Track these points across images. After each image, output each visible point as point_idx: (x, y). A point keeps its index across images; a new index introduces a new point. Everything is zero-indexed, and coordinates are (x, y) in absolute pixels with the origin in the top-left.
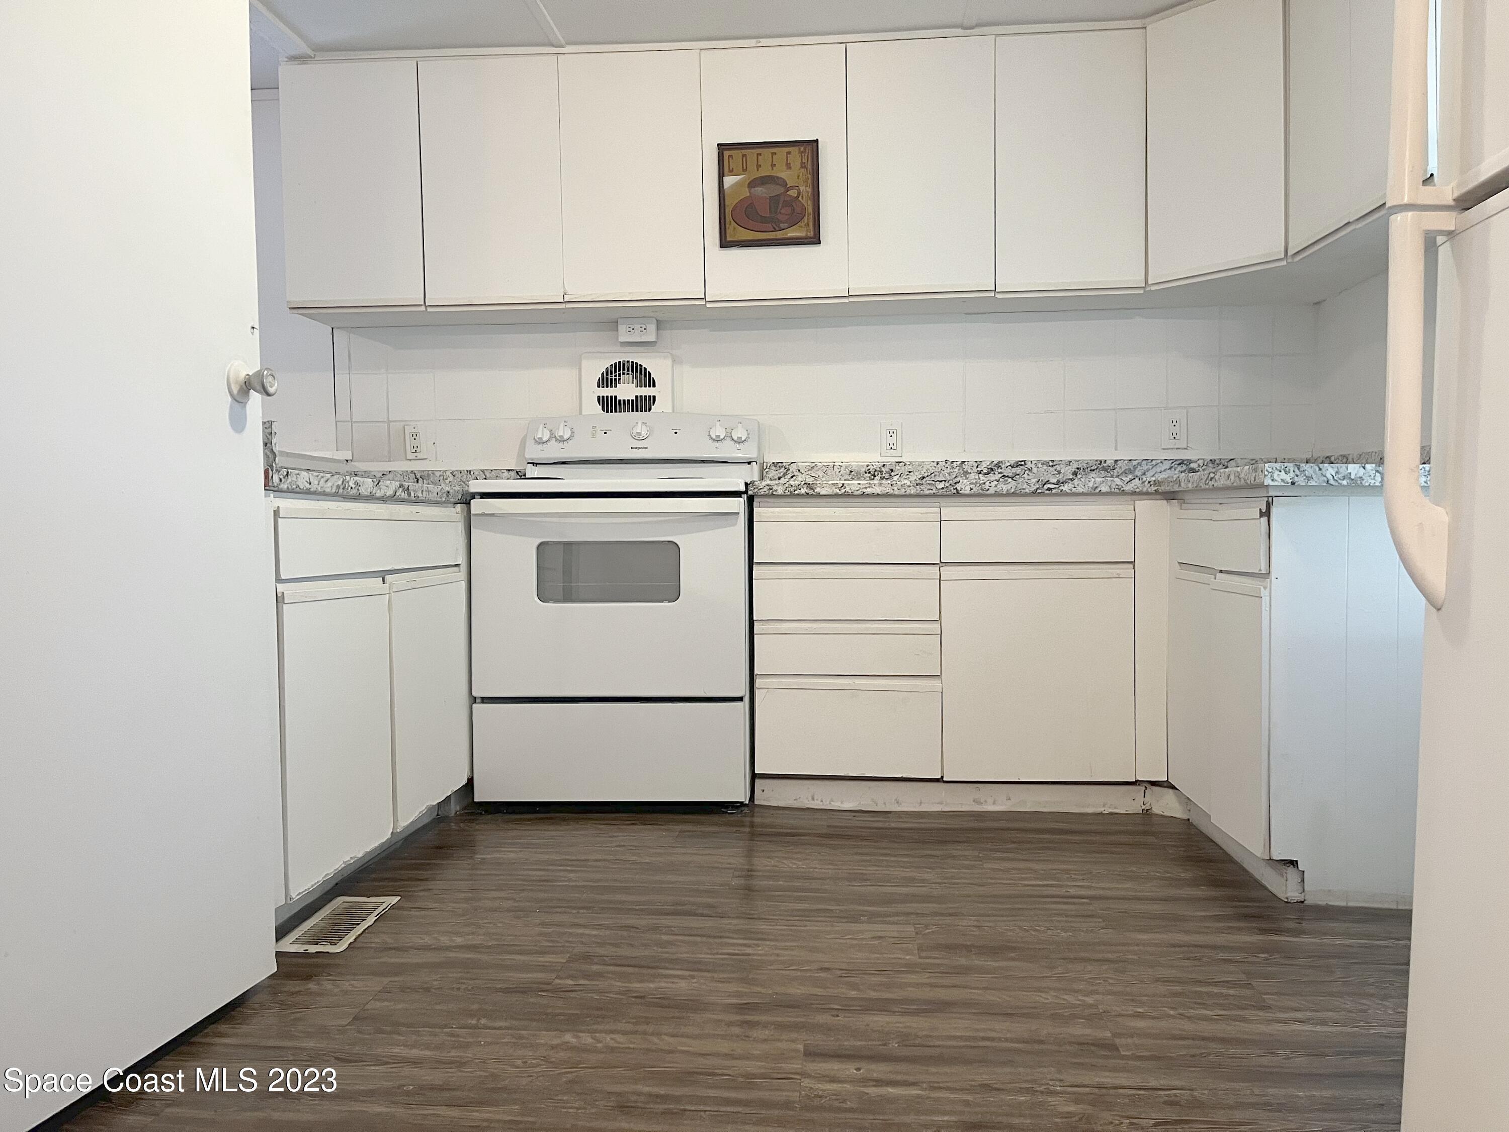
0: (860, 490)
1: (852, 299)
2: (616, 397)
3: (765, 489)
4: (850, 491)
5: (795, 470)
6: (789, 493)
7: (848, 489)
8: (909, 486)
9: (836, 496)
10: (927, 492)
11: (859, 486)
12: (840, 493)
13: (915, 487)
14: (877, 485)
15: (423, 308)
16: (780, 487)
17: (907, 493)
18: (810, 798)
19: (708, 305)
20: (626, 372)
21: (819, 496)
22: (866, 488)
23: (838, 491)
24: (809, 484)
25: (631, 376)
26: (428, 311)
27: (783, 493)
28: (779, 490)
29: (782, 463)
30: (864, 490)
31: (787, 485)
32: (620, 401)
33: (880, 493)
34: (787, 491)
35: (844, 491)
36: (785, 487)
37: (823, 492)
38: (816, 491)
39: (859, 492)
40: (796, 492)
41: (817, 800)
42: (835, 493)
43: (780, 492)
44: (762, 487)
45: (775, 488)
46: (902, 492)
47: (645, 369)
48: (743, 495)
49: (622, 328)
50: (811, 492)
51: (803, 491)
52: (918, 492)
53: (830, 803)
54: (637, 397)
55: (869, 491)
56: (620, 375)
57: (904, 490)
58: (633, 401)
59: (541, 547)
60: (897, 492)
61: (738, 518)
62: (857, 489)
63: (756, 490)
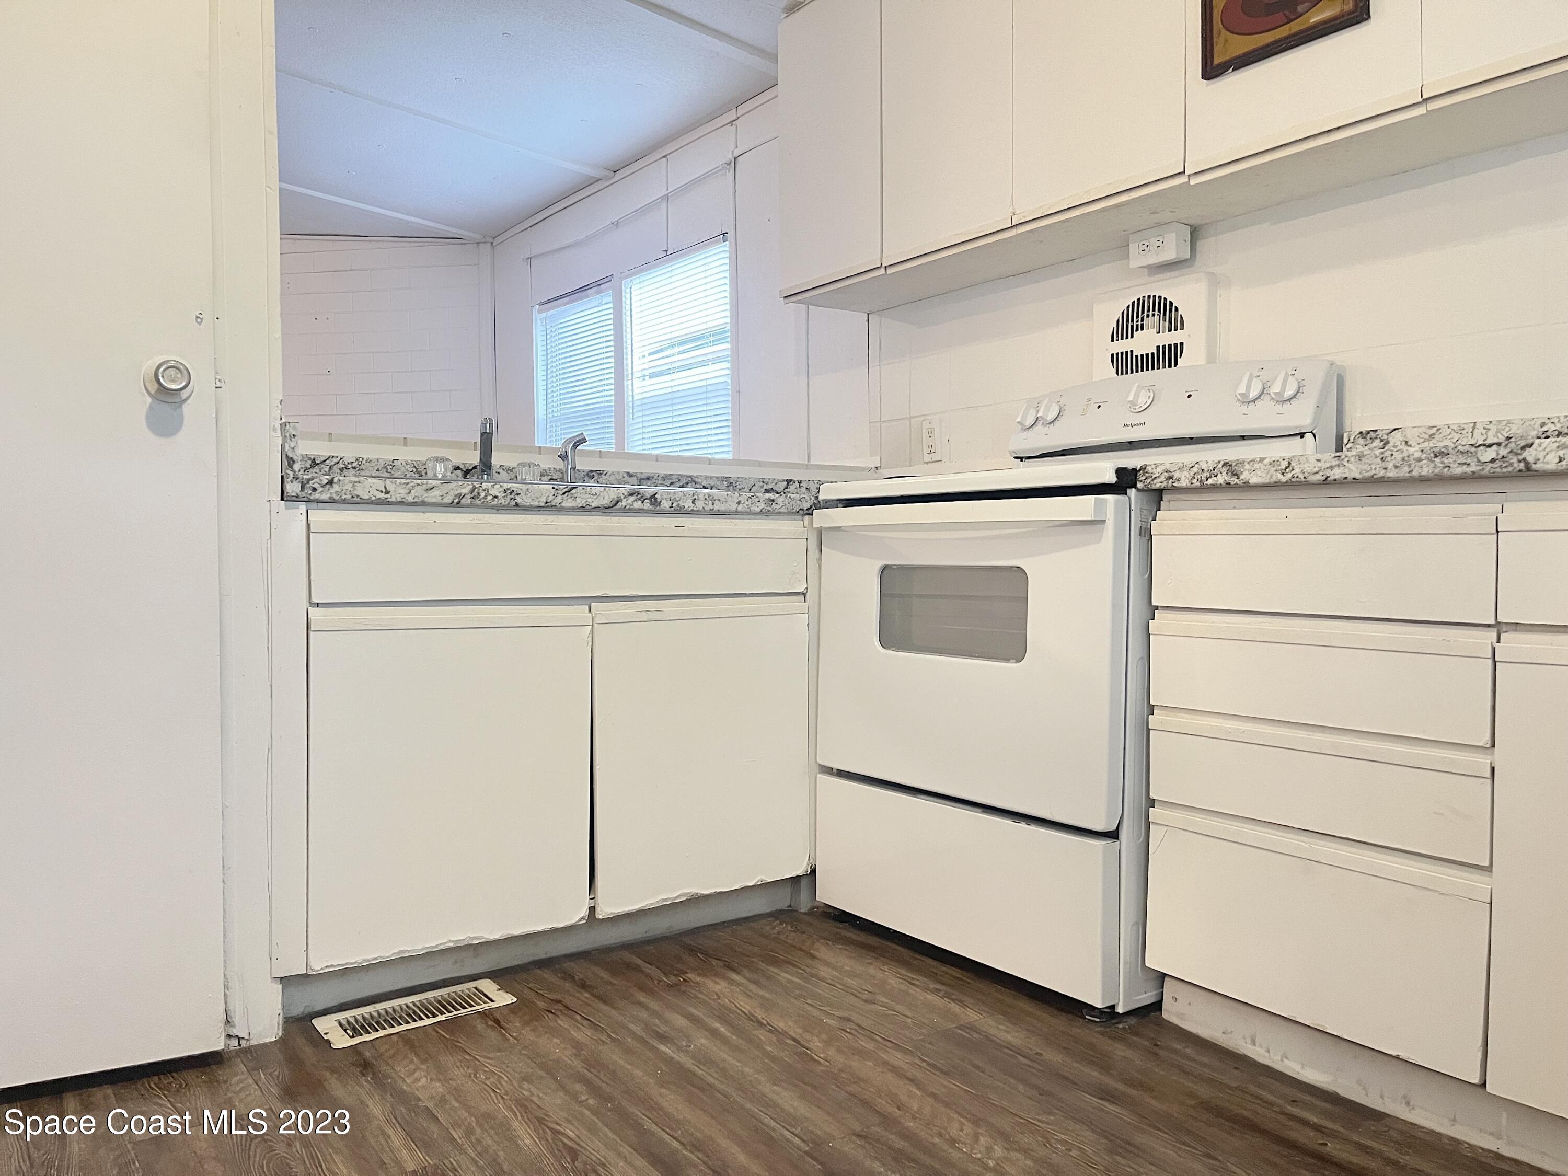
0: (1321, 473)
1: (1433, 106)
2: (1132, 352)
3: (1162, 479)
4: (1301, 476)
5: (1398, 443)
6: (1198, 484)
7: (1297, 471)
8: (1420, 460)
9: (1277, 485)
10: (1458, 470)
11: (1319, 464)
12: (1284, 479)
13: (1432, 461)
14: (1352, 459)
15: (882, 271)
16: (1186, 473)
17: (1415, 473)
18: (1249, 1041)
19: (1193, 182)
20: (1151, 313)
21: (1247, 487)
22: (1331, 468)
23: (1280, 476)
24: (1230, 466)
25: (1156, 317)
26: (888, 273)
27: (1189, 484)
28: (1183, 478)
29: (1376, 431)
30: (1328, 473)
31: (1195, 470)
32: (1137, 356)
33: (1358, 476)
34: (1195, 481)
35: (1290, 475)
36: (1192, 474)
37: (1254, 480)
38: (1242, 477)
39: (1319, 477)
40: (1210, 481)
41: (1261, 1046)
42: (1274, 479)
43: (1184, 483)
44: (1157, 475)
45: (1176, 475)
46: (1404, 472)
47: (1171, 303)
48: (1128, 491)
49: (1133, 248)
50: (1234, 481)
51: (1220, 480)
52: (1437, 471)
53: (1282, 1060)
54: (1158, 347)
55: (1337, 474)
56: (1143, 319)
57: (1406, 469)
58: (1153, 354)
59: (885, 569)
60: (1392, 474)
61: (1103, 528)
62: (1316, 469)
63: (1148, 481)
